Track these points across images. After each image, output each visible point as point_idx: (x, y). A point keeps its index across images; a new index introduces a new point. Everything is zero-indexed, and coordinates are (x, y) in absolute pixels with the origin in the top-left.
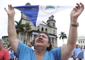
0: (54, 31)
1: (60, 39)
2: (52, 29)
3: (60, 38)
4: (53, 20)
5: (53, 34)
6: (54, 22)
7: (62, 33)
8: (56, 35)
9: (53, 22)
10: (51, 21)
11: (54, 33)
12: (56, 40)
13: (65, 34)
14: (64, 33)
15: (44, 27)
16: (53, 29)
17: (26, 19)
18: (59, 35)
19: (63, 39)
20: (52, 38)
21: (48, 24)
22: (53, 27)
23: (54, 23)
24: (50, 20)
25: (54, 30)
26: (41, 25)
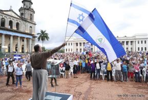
0: (31, 27)
1: (39, 40)
2: (27, 23)
4: (29, 9)
6: (32, 13)
7: (43, 32)
8: (33, 34)
9: (30, 12)
10: (26, 11)
11: (31, 31)
12: (34, 41)
13: (47, 34)
15: (13, 21)
16: (29, 25)
18: (38, 34)
19: (43, 40)
20: (27, 38)
22: (29, 21)
23: (31, 15)
24: (25, 9)
25: (31, 25)
26: (8, 17)
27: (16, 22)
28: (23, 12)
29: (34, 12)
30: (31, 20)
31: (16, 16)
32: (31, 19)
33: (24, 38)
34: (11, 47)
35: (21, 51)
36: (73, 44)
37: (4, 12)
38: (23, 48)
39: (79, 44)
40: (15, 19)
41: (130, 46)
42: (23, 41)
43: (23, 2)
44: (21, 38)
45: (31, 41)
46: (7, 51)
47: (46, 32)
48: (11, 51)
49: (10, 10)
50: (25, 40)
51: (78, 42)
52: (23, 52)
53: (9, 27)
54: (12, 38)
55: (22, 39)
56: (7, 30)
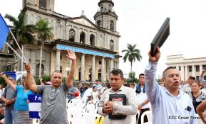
0: (112, 41)
1: (125, 61)
2: (106, 35)
3: (125, 59)
4: (109, 13)
5: (109, 48)
6: (113, 19)
7: (131, 48)
8: (115, 51)
9: (110, 18)
11: (112, 47)
12: (116, 63)
13: (137, 50)
14: (135, 46)
15: (86, 32)
16: (109, 37)
17: (37, 8)
18: (123, 51)
19: (131, 60)
20: (106, 58)
21: (99, 22)
22: (109, 31)
23: (112, 21)
24: (103, 13)
25: (113, 38)
26: (78, 27)
27: (90, 33)
29: (116, 17)
30: (112, 31)
31: (90, 25)
32: (112, 28)
33: (101, 58)
34: (83, 72)
35: (97, 78)
36: (182, 68)
37: (74, 21)
38: (100, 75)
39: (193, 69)
40: (89, 30)
42: (100, 63)
43: (99, 4)
45: (112, 63)
46: (77, 78)
47: (136, 48)
48: (83, 79)
49: (81, 17)
50: (103, 61)
51: (193, 65)
54: (83, 58)
55: (99, 59)
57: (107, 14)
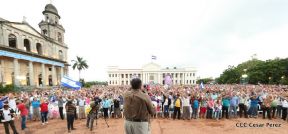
0: (61, 51)
1: (74, 69)
2: (54, 46)
3: (74, 67)
4: (55, 25)
5: (58, 58)
6: (61, 31)
7: (79, 59)
8: (64, 60)
9: (57, 30)
10: (51, 28)
12: (66, 70)
15: (31, 40)
16: (58, 48)
19: (80, 69)
20: (56, 67)
21: (45, 31)
22: (57, 42)
23: (60, 34)
24: (49, 24)
25: (61, 48)
26: (21, 33)
28: (45, 27)
29: (64, 30)
30: (60, 42)
31: (36, 34)
32: (60, 40)
33: (51, 65)
34: (31, 78)
35: (47, 83)
36: (118, 75)
37: (13, 25)
38: (50, 80)
39: (124, 76)
40: (34, 38)
41: (179, 79)
42: (50, 69)
43: (44, 13)
44: (47, 65)
45: (62, 70)
46: (25, 83)
48: (32, 83)
49: (23, 24)
50: (53, 68)
52: (51, 85)
53: (25, 49)
54: (31, 65)
55: (49, 67)
56: (22, 53)
57: (53, 25)
